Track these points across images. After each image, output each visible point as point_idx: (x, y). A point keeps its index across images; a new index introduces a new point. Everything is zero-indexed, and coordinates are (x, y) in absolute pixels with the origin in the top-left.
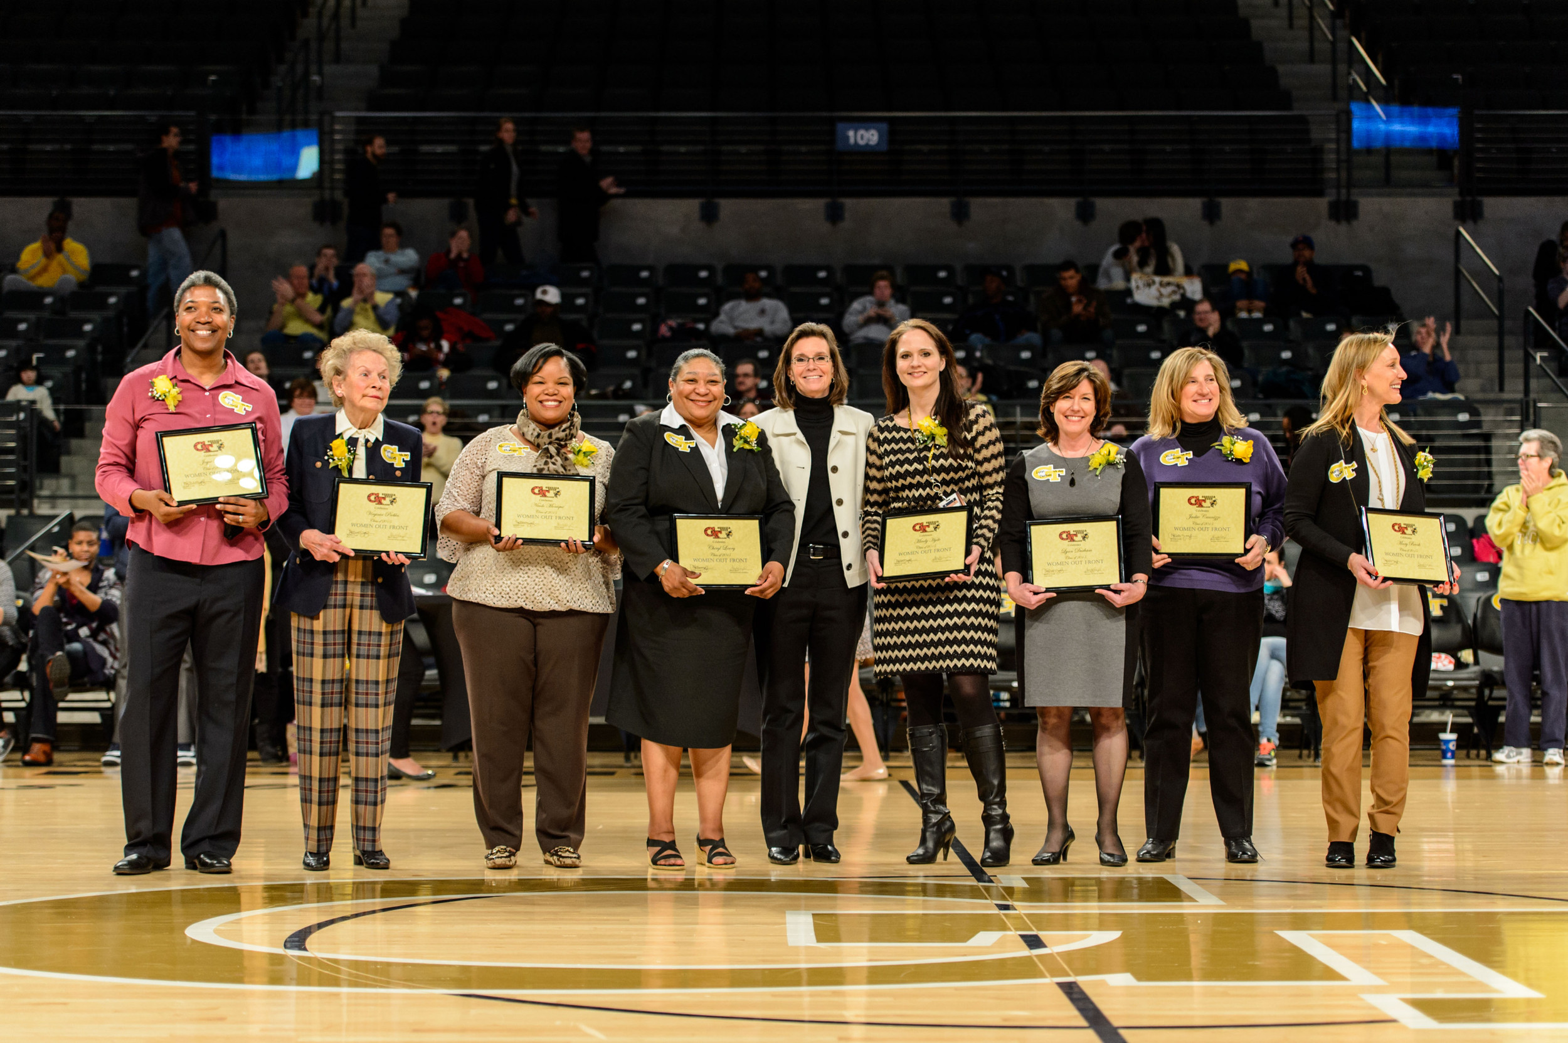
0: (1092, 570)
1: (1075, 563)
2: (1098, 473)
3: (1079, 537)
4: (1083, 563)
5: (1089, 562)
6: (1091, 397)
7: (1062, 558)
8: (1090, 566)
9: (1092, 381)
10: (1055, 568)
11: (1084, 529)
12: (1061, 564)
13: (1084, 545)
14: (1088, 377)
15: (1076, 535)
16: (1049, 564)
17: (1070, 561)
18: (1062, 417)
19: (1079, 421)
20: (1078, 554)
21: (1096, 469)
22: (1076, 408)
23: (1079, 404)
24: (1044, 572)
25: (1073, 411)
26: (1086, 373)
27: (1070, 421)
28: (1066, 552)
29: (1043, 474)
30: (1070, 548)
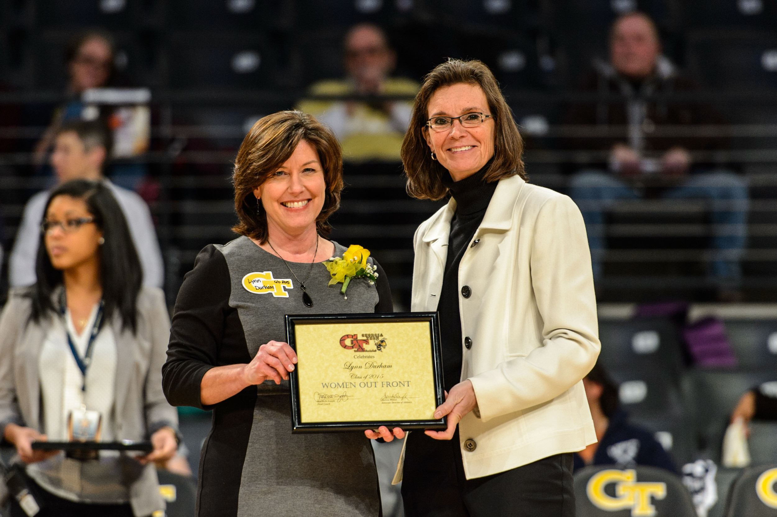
0: (393, 398)
1: (366, 385)
2: (344, 289)
3: (372, 345)
4: (379, 385)
5: (388, 384)
6: (316, 165)
7: (345, 376)
8: (390, 391)
9: (313, 143)
10: (334, 392)
11: (378, 332)
12: (344, 385)
13: (379, 357)
14: (306, 136)
15: (367, 342)
16: (325, 386)
17: (358, 381)
18: (276, 206)
19: (306, 207)
20: (371, 371)
21: (340, 284)
22: (297, 188)
23: (300, 181)
24: (317, 397)
25: (292, 194)
26: (301, 131)
27: (291, 210)
28: (351, 367)
29: (260, 285)
30: (356, 362)
